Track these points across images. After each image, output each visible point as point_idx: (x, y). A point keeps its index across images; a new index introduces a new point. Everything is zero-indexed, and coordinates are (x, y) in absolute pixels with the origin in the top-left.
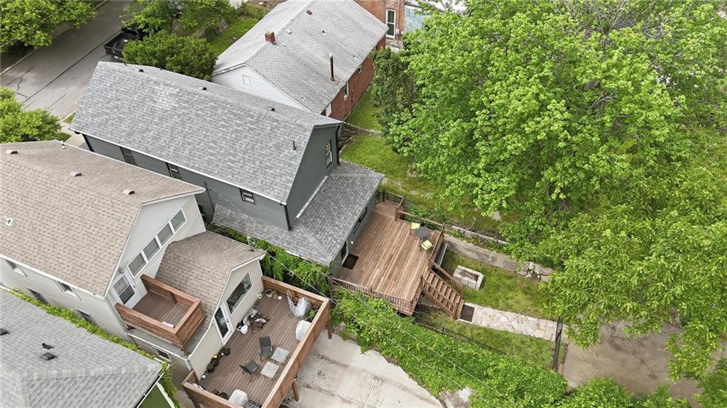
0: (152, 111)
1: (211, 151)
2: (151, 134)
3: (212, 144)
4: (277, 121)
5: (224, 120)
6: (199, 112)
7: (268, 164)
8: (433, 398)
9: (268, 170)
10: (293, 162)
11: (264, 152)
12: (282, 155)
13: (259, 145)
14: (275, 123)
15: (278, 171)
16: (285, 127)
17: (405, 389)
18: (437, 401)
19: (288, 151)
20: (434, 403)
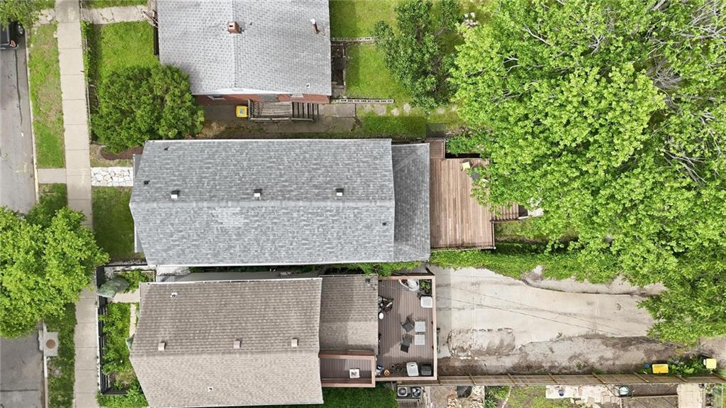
0: (225, 231)
1: (307, 246)
2: (237, 249)
3: (304, 242)
4: (357, 208)
5: (304, 220)
6: (275, 221)
7: (365, 240)
8: (517, 281)
9: (367, 245)
10: (387, 234)
11: (356, 234)
12: (375, 231)
13: (349, 230)
14: (356, 211)
15: (376, 243)
16: (367, 211)
17: (496, 283)
18: (521, 282)
19: (379, 227)
20: (519, 284)
